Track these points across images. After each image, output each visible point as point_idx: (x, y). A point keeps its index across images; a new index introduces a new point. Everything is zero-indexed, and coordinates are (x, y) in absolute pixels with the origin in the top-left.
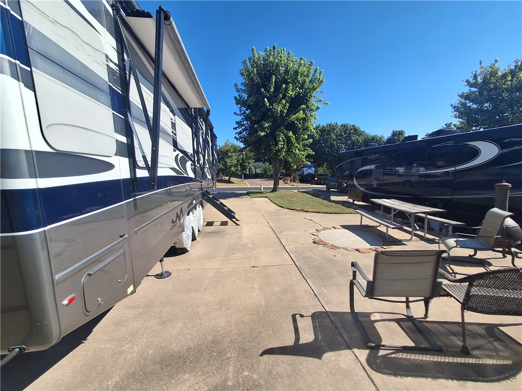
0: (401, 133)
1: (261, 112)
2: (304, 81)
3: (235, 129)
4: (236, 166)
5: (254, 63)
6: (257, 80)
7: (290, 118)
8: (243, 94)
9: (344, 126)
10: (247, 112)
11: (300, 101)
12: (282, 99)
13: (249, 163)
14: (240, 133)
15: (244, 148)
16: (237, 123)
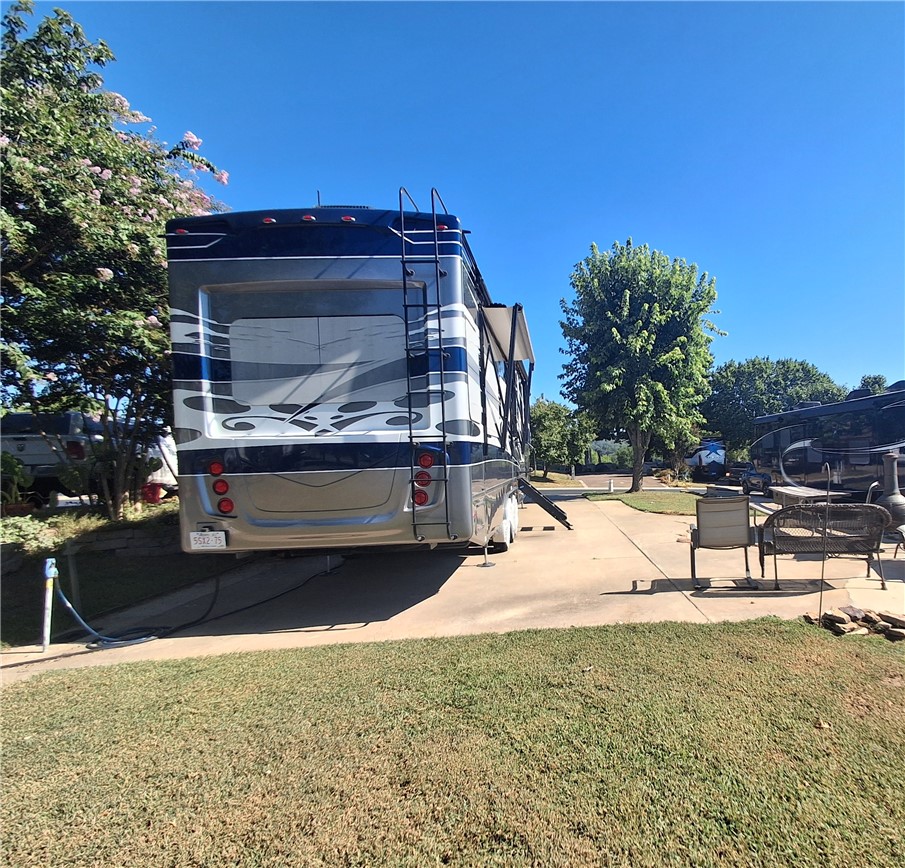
0: (878, 381)
1: (608, 349)
2: (681, 299)
3: (561, 377)
4: (559, 446)
5: (595, 269)
6: (600, 296)
7: (658, 360)
8: (575, 317)
9: (783, 364)
10: (584, 348)
11: (675, 331)
12: (642, 329)
13: (586, 441)
14: (569, 384)
15: (577, 412)
16: (565, 367)
